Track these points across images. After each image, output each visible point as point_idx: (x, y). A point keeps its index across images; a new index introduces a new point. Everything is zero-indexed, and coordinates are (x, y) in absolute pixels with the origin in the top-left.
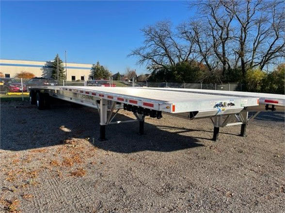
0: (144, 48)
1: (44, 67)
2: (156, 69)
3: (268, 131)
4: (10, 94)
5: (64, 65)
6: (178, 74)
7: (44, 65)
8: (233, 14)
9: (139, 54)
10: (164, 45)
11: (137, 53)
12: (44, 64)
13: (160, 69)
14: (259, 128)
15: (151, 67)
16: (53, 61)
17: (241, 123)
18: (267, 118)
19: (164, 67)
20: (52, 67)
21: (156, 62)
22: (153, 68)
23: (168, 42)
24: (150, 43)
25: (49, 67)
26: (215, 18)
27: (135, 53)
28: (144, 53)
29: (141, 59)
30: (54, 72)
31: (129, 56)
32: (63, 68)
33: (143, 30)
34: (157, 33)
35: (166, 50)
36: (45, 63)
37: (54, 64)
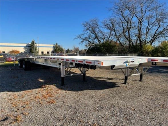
0: (83, 35)
1: (25, 47)
2: (90, 46)
3: (155, 78)
5: (37, 45)
6: (104, 48)
7: (25, 46)
8: (133, 14)
9: (81, 38)
10: (95, 32)
11: (79, 37)
12: (25, 45)
13: (93, 46)
14: (150, 77)
15: (87, 45)
16: (31, 43)
17: (140, 74)
18: (155, 72)
19: (95, 45)
20: (30, 47)
21: (90, 42)
22: (89, 45)
23: (97, 31)
24: (87, 31)
25: (28, 47)
26: (123, 16)
27: (78, 37)
28: (84, 37)
29: (82, 40)
30: (31, 50)
31: (75, 39)
32: (36, 47)
33: (83, 24)
34: (90, 25)
35: (96, 35)
36: (26, 44)
37: (31, 45)
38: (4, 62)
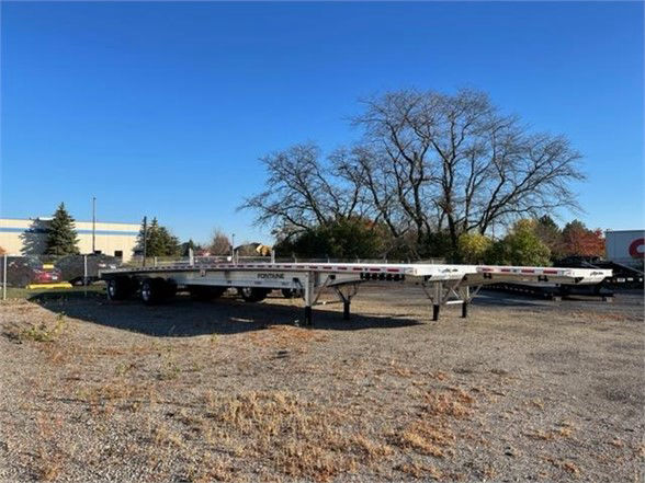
0: (266, 195)
1: (28, 233)
2: (290, 234)
4: (32, 287)
5: (78, 226)
6: (337, 242)
7: (28, 228)
8: (427, 140)
9: (261, 205)
10: (305, 189)
11: (255, 203)
12: (27, 224)
13: (300, 234)
15: (280, 230)
16: (52, 219)
17: (462, 302)
19: (308, 230)
20: (48, 231)
21: (291, 220)
22: (285, 231)
23: (314, 183)
24: (279, 185)
25: (39, 231)
26: (398, 145)
27: (252, 204)
28: (269, 202)
29: (263, 214)
30: (52, 243)
31: (239, 209)
32: (74, 234)
33: (266, 161)
34: (290, 165)
35: (308, 197)
36: (32, 223)
37: (53, 226)
38: (24, 287)
